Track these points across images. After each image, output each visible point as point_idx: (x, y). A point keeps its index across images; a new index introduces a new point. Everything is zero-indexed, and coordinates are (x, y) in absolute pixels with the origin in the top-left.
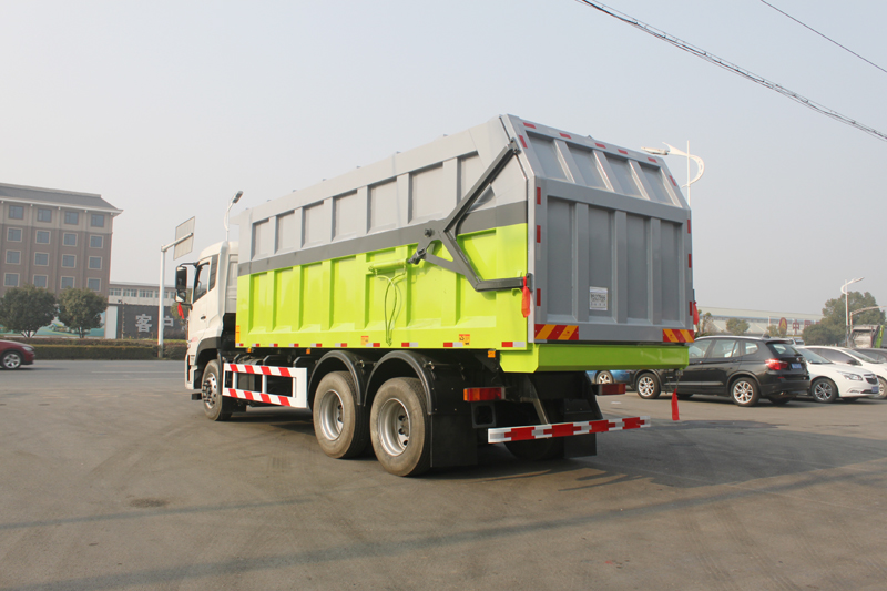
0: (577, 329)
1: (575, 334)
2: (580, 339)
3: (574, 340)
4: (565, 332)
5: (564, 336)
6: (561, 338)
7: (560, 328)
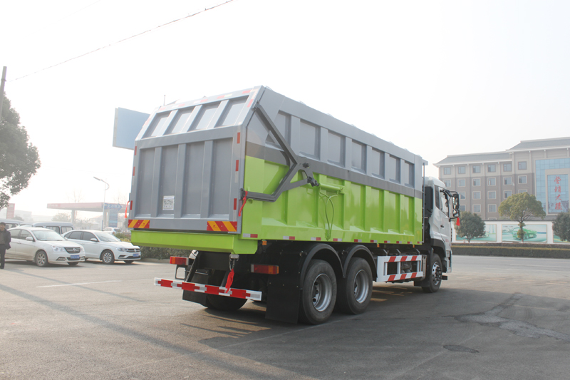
0: (149, 222)
1: (148, 225)
2: (150, 227)
3: (147, 228)
4: (142, 224)
5: (142, 226)
6: (140, 227)
7: (140, 222)
